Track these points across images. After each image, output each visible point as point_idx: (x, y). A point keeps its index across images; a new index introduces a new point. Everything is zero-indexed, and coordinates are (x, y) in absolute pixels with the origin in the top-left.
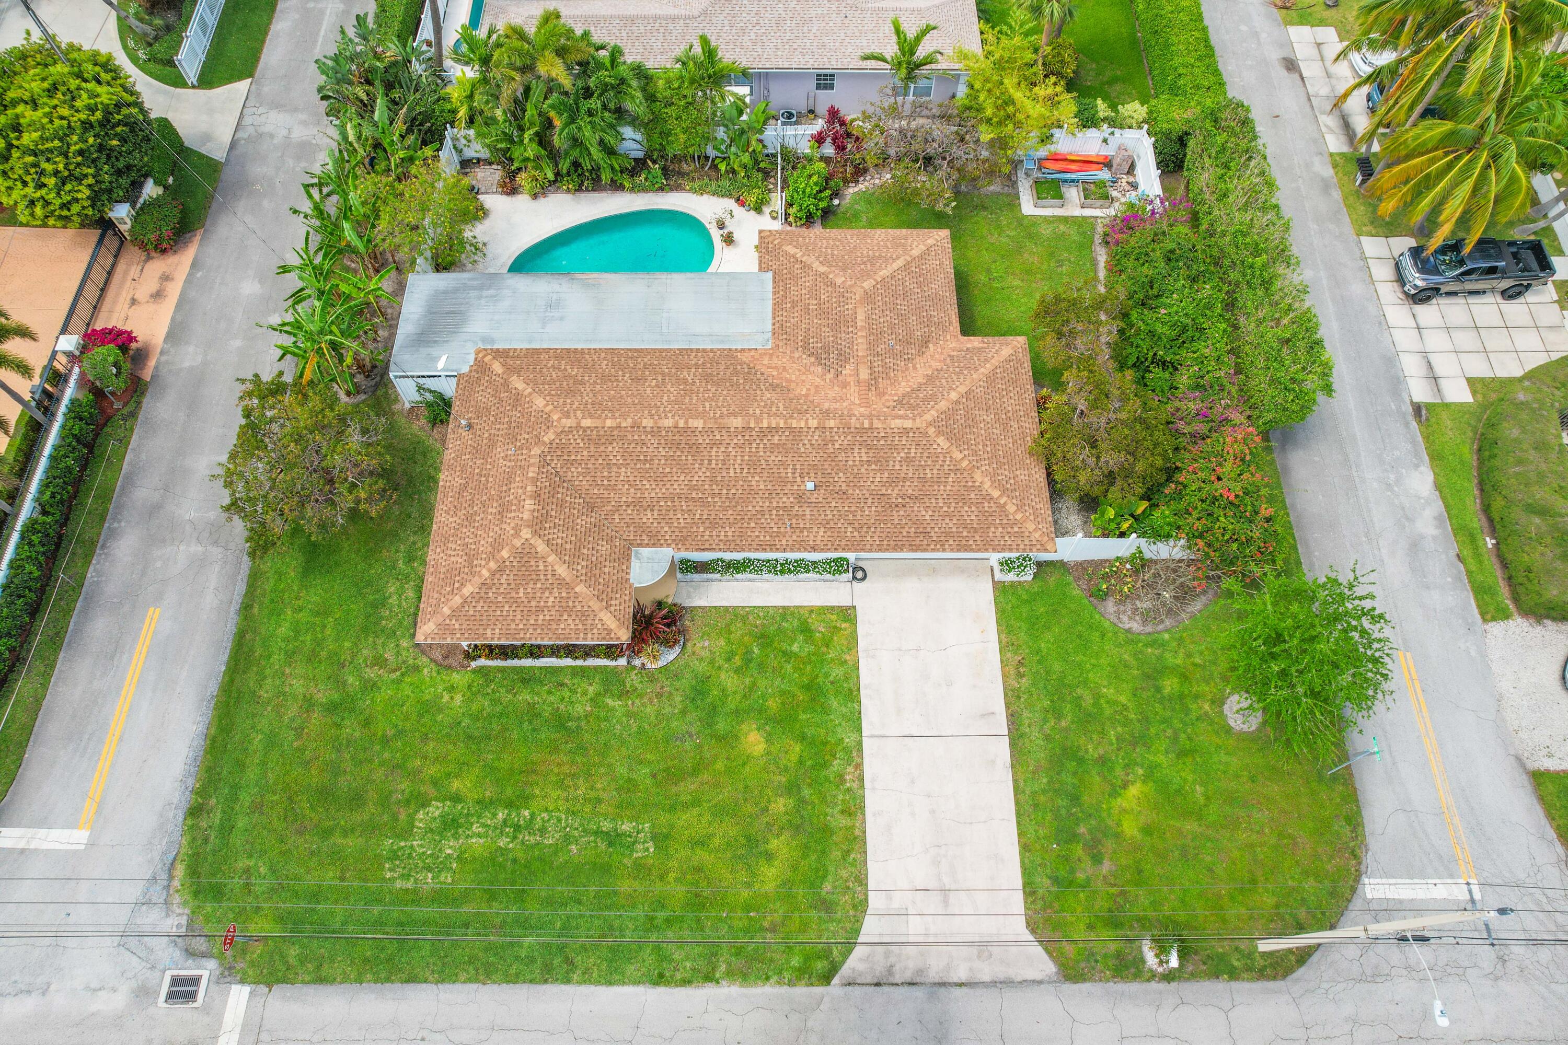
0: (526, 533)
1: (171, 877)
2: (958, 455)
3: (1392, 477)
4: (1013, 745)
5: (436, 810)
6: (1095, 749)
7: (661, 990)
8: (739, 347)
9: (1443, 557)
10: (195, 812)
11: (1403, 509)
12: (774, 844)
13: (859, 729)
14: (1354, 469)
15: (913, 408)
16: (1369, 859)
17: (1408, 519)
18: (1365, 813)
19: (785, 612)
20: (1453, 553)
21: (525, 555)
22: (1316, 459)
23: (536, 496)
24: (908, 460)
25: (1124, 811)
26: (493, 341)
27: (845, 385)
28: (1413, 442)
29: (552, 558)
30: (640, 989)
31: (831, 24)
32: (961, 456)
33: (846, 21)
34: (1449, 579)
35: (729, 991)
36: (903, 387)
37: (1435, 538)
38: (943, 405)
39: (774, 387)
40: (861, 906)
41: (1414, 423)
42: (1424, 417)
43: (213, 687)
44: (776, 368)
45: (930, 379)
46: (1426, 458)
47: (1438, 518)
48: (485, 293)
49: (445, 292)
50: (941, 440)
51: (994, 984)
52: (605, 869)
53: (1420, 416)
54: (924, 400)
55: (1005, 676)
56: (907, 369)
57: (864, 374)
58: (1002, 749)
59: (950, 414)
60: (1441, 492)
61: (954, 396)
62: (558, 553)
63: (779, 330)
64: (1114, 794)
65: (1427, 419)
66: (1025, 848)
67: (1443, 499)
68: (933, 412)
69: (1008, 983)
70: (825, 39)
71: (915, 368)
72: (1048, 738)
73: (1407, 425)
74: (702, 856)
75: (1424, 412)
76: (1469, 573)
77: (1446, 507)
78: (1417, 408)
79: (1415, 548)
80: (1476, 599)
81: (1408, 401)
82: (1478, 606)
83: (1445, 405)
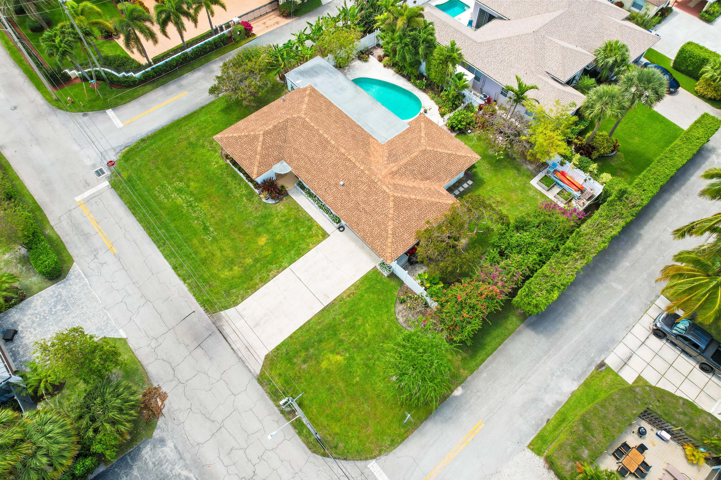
0: (261, 133)
1: (124, 149)
2: (391, 211)
3: (559, 373)
4: (323, 310)
5: (181, 185)
6: (343, 336)
7: (173, 271)
8: (374, 137)
9: (542, 414)
10: (143, 140)
11: (548, 386)
12: (236, 268)
13: (290, 264)
14: (547, 356)
15: (396, 189)
16: (383, 458)
17: (545, 390)
18: (401, 446)
19: (310, 219)
20: (547, 417)
21: (256, 137)
22: (536, 340)
23: (275, 127)
25: (329, 359)
26: (316, 86)
28: (584, 372)
29: (260, 144)
30: (169, 266)
31: (519, 73)
32: (392, 213)
34: (534, 422)
35: (184, 288)
37: (547, 406)
38: (406, 196)
39: (367, 152)
40: (236, 304)
41: (594, 368)
42: (601, 370)
43: (176, 118)
44: (375, 149)
45: (414, 187)
46: (582, 382)
47: (558, 403)
48: (330, 74)
49: (321, 66)
50: (391, 204)
51: (240, 358)
52: (195, 233)
53: (600, 368)
54: (403, 190)
55: (344, 292)
56: (411, 179)
57: (394, 169)
58: (317, 309)
59: (404, 200)
60: (572, 396)
61: (413, 197)
62: (263, 144)
63: (391, 142)
64: (332, 352)
65: (601, 372)
66: (291, 337)
67: (570, 399)
68: (400, 195)
69: (243, 362)
71: (414, 182)
72: (334, 319)
73: (590, 365)
74: (218, 253)
75: (604, 368)
76: (545, 428)
77: (567, 402)
78: (602, 364)
79: (535, 400)
80: (535, 438)
81: (602, 359)
82: (533, 441)
83: (617, 375)
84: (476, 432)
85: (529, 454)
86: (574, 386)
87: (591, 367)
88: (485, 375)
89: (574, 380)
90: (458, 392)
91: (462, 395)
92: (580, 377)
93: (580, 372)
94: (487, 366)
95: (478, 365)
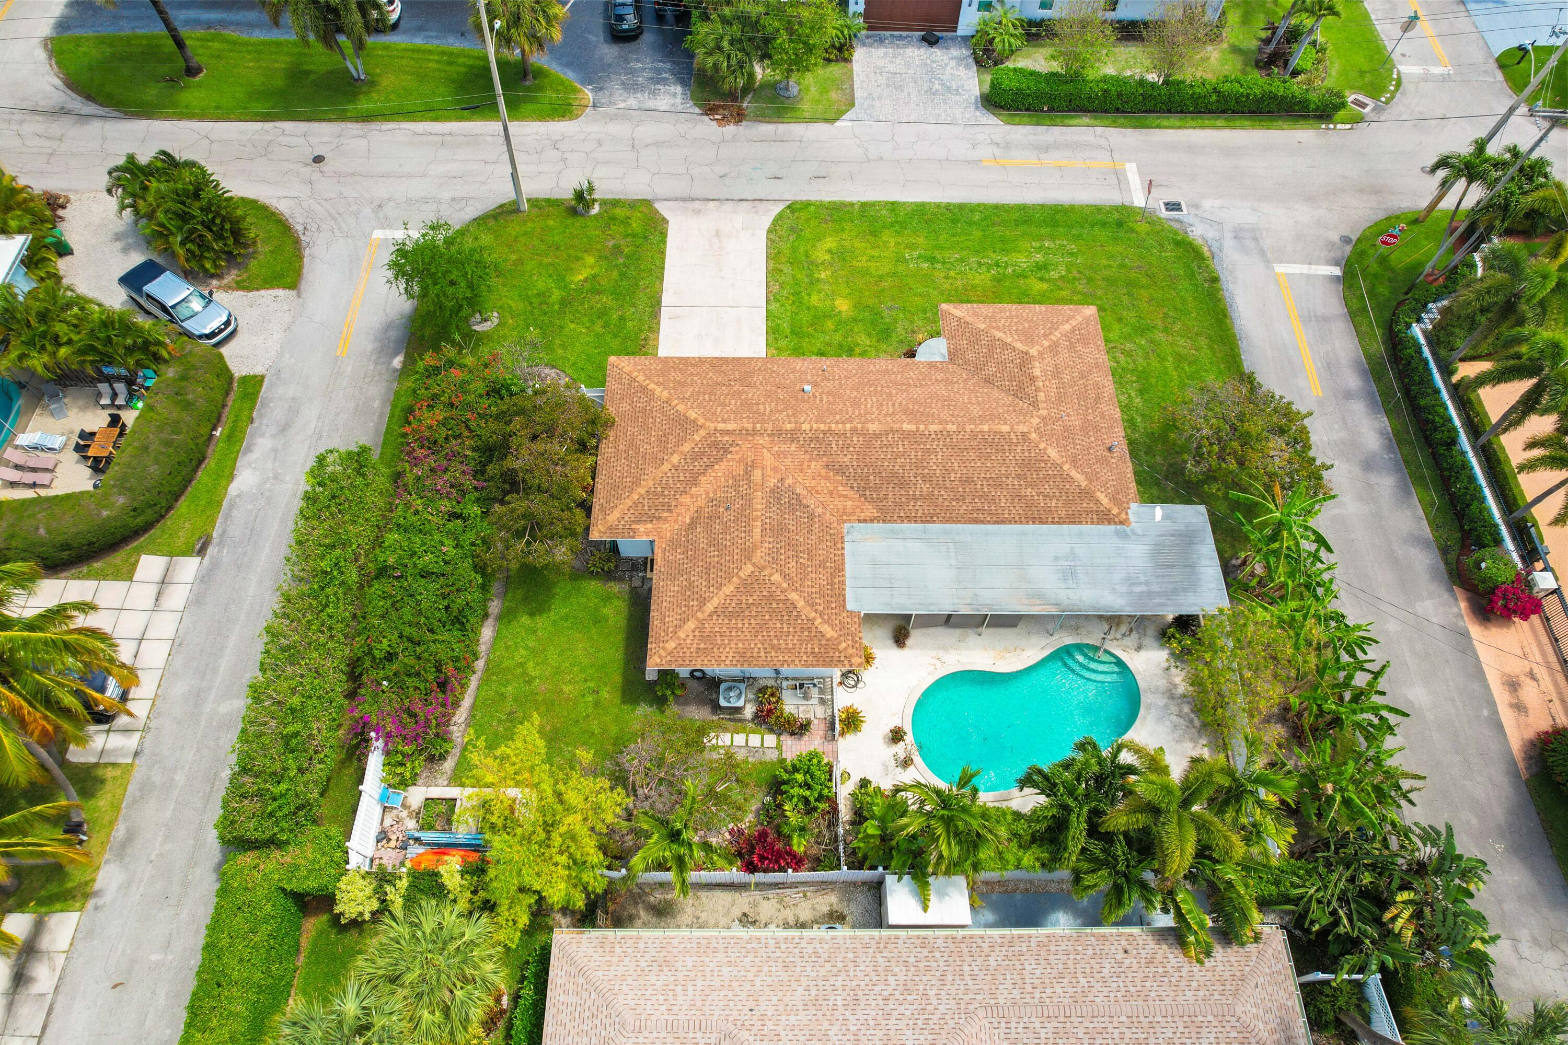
0: (1033, 352)
1: (1210, 250)
2: (680, 408)
3: (268, 486)
4: (659, 303)
5: (1054, 275)
6: (601, 299)
7: (892, 200)
8: (875, 525)
9: (265, 423)
10: (1215, 280)
11: (275, 459)
12: (827, 257)
13: (768, 311)
15: (715, 444)
17: (277, 452)
20: (255, 425)
23: (1033, 379)
24: (723, 405)
25: (592, 267)
26: (1117, 533)
27: (775, 469)
28: (228, 516)
29: (1009, 340)
30: (904, 200)
31: (775, 999)
32: (678, 408)
33: (751, 1004)
34: (272, 406)
35: (854, 198)
36: (720, 469)
37: (263, 436)
38: (686, 447)
39: (841, 471)
40: (772, 231)
41: (215, 535)
42: (202, 541)
44: (840, 496)
45: (694, 482)
46: (224, 503)
47: (249, 450)
48: (1143, 588)
49: (1185, 590)
50: (692, 415)
51: (693, 200)
52: (935, 247)
53: (204, 543)
54: (703, 454)
56: (715, 491)
57: (757, 475)
58: (667, 299)
59: (682, 440)
60: (232, 474)
61: (675, 459)
63: (838, 541)
64: (594, 276)
66: (663, 253)
67: (233, 468)
68: (697, 438)
69: (684, 200)
70: (784, 976)
71: (707, 493)
72: (634, 305)
73: (222, 535)
74: (873, 253)
75: (198, 547)
76: (252, 409)
77: (236, 460)
78: (202, 552)
79: (284, 429)
80: (259, 392)
81: (207, 557)
82: (261, 386)
83: (171, 555)
84: (342, 342)
85: (258, 370)
86: (234, 488)
87: (220, 531)
88: (376, 404)
89: (238, 496)
90: (397, 362)
91: (390, 362)
92: (232, 506)
93: (235, 513)
94: (380, 416)
95: (394, 406)
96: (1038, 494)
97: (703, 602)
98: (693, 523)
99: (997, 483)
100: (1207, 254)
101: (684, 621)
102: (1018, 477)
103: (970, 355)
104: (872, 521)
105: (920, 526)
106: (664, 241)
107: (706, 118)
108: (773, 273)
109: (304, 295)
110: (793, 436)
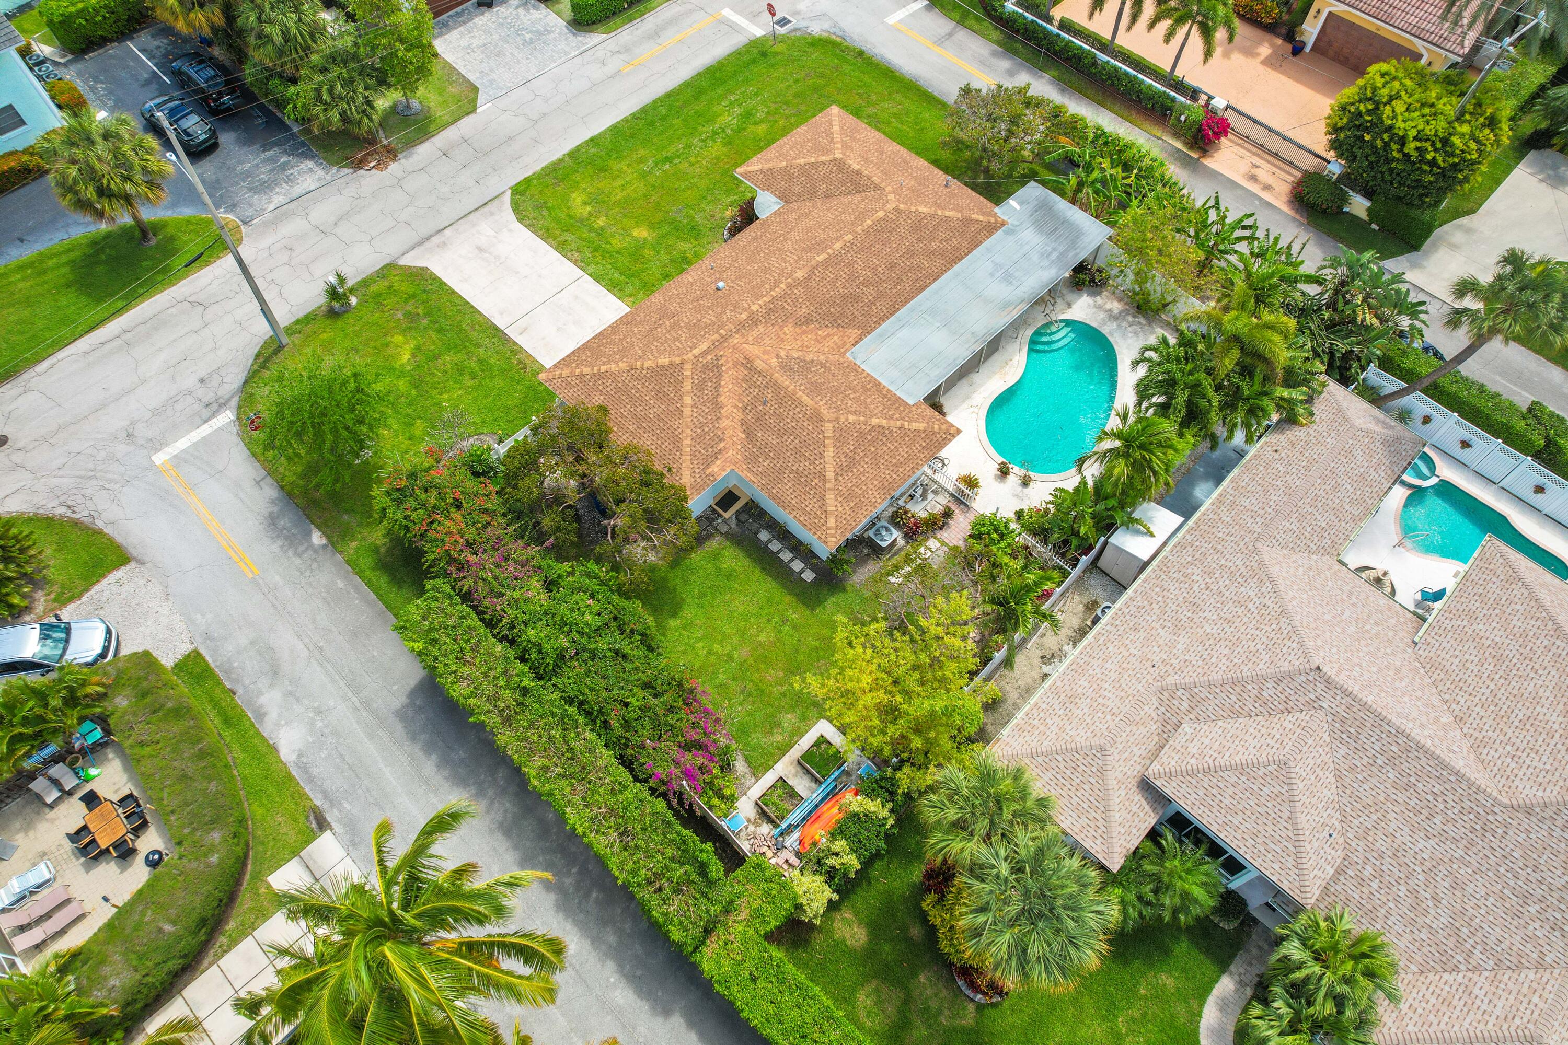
1: (838, 36)
2: (647, 364)
3: (319, 724)
4: (497, 329)
5: (760, 115)
6: (445, 360)
7: (587, 138)
8: (866, 339)
9: (247, 682)
10: (861, 53)
11: (298, 700)
12: (588, 208)
13: (591, 276)
14: (358, 704)
15: (705, 367)
16: (235, 430)
17: (290, 693)
20: (240, 691)
23: (858, 173)
25: (407, 343)
26: (1007, 233)
27: (766, 352)
28: (311, 779)
30: (595, 133)
32: (645, 366)
34: (236, 664)
35: (558, 155)
36: (727, 382)
37: (260, 693)
38: (687, 386)
39: (808, 320)
40: (522, 219)
41: (318, 804)
42: (312, 818)
43: (922, 83)
44: (825, 338)
45: (718, 406)
46: (294, 773)
47: (261, 716)
48: (1056, 256)
49: (1077, 237)
50: (664, 361)
51: (427, 239)
52: (658, 150)
53: (316, 818)
54: (704, 381)
55: (529, 355)
56: (740, 400)
57: (758, 365)
58: (500, 322)
59: (678, 385)
60: (269, 745)
61: (688, 400)
62: (812, 165)
63: (855, 368)
64: (418, 348)
65: (307, 817)
66: (453, 293)
67: (264, 740)
68: (688, 373)
69: (420, 244)
71: (736, 407)
72: (479, 346)
73: (325, 795)
74: (618, 183)
75: (314, 825)
76: (219, 683)
77: (258, 733)
78: (323, 825)
79: (275, 671)
80: (207, 664)
81: (334, 825)
82: (203, 659)
83: (295, 853)
84: (241, 564)
85: (184, 649)
86: (287, 754)
87: (320, 796)
88: (340, 584)
89: (300, 755)
90: (317, 538)
91: (311, 546)
92: (304, 768)
93: (315, 771)
94: (356, 589)
95: (360, 573)
96: (941, 242)
97: (822, 476)
98: (749, 434)
99: (910, 254)
100: (838, 40)
101: (823, 498)
102: (919, 240)
103: (797, 189)
104: (861, 339)
105: (892, 319)
106: (442, 284)
107: (362, 172)
108: (561, 247)
109: (147, 559)
110: (753, 321)
